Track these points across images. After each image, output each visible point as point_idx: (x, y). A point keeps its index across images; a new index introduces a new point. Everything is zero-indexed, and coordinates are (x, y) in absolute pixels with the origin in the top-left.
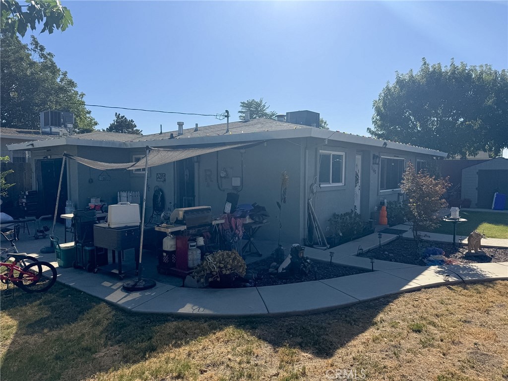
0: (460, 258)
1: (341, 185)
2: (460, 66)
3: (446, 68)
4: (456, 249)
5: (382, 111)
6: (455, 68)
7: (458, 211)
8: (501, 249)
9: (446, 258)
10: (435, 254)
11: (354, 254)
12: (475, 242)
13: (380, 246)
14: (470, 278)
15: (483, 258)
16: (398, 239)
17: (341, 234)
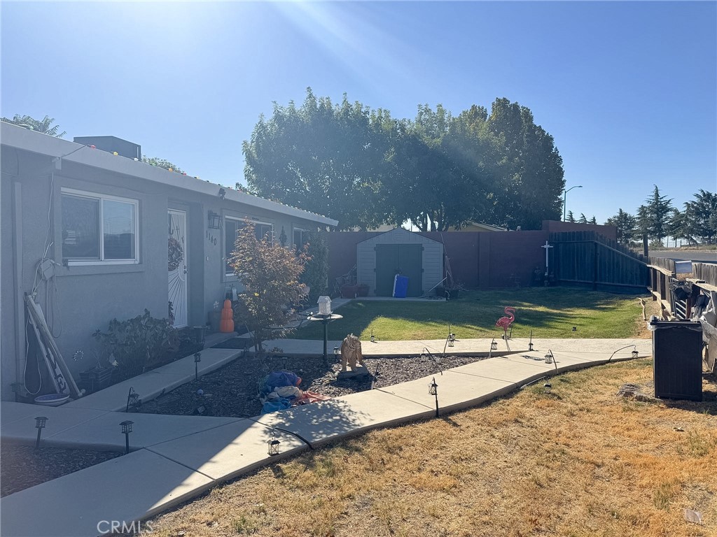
0: (327, 385)
1: (133, 263)
2: (354, 107)
3: (337, 106)
4: (327, 366)
5: (254, 157)
6: (347, 109)
7: (329, 302)
8: (392, 359)
9: (300, 392)
10: (283, 384)
11: (120, 408)
12: (350, 353)
13: (197, 379)
14: (324, 436)
15: (361, 381)
16: (242, 356)
17: (115, 363)
